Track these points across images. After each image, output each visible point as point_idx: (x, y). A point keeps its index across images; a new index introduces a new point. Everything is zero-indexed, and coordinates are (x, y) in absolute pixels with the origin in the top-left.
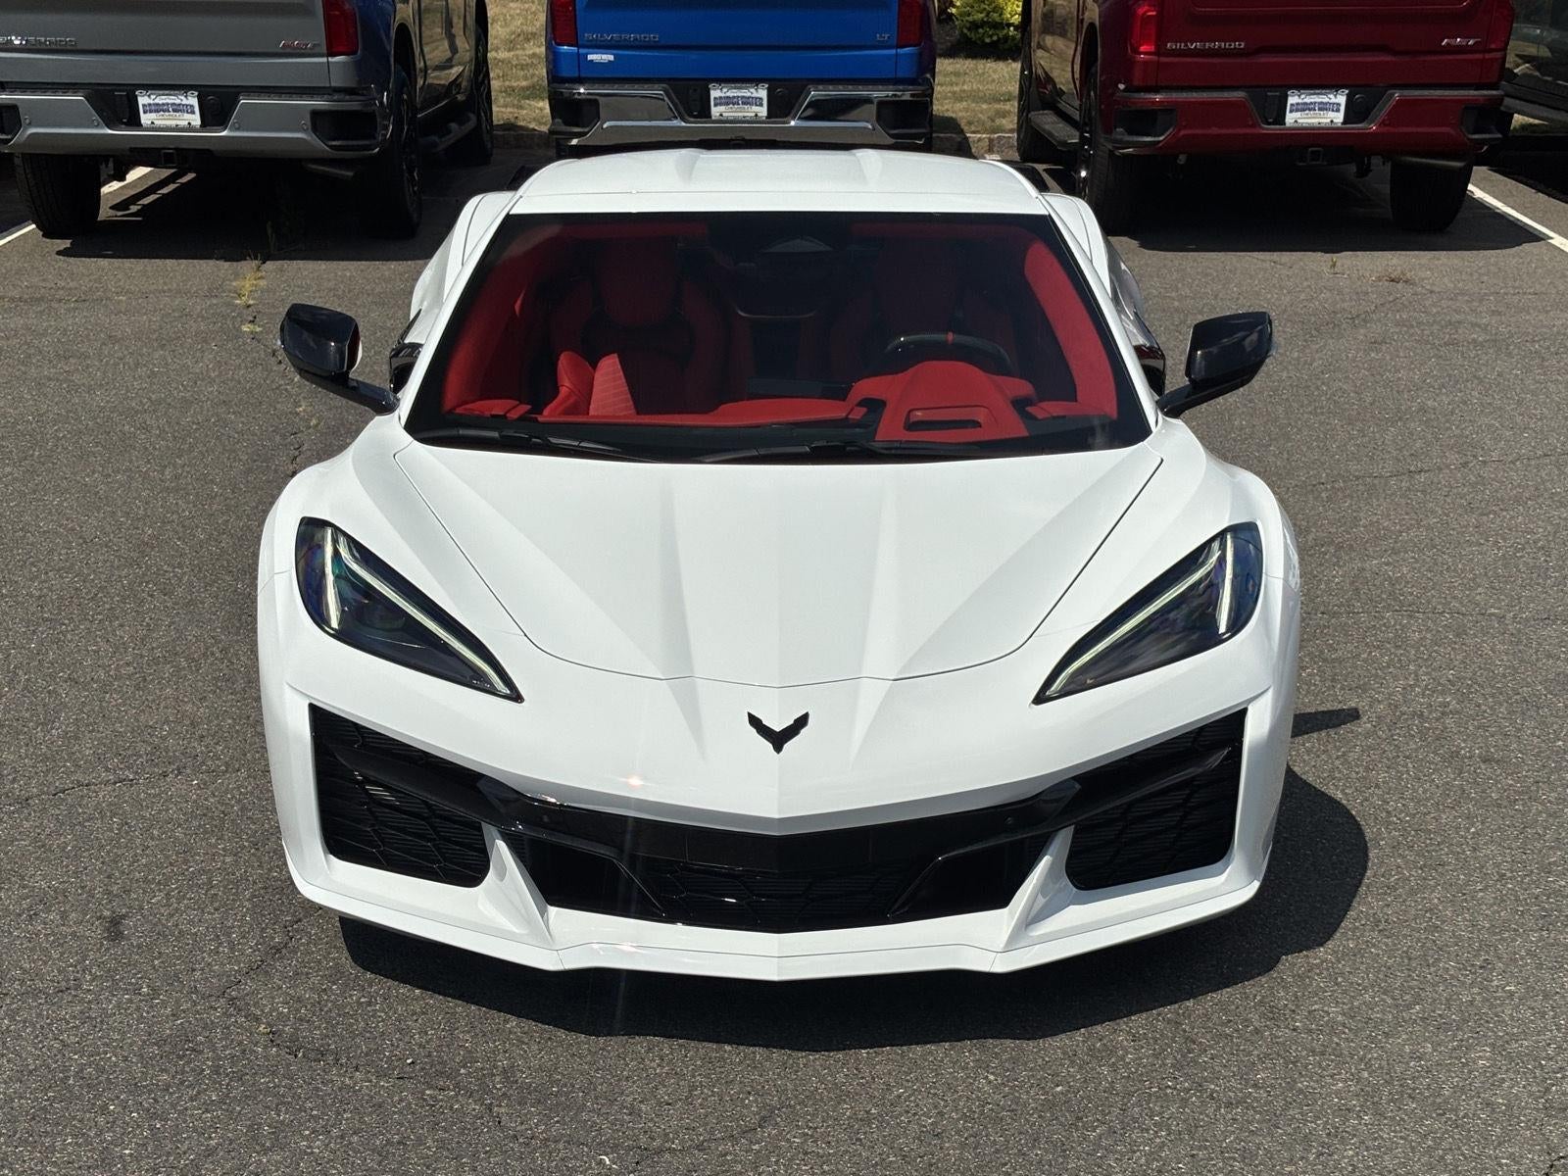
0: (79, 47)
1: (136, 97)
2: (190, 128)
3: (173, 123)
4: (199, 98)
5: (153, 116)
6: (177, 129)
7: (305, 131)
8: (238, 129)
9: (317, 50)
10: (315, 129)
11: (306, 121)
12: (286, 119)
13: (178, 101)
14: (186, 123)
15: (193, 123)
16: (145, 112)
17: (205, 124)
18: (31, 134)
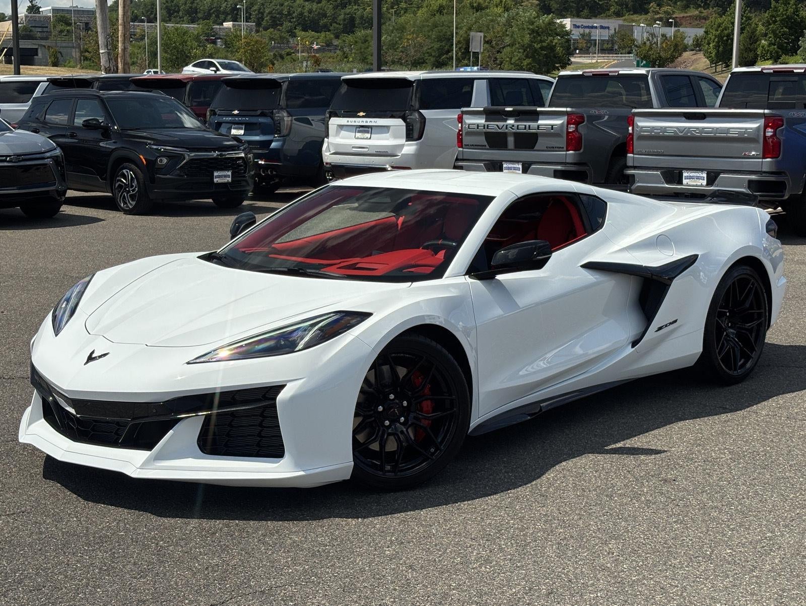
0: (665, 153)
1: (683, 173)
2: (702, 185)
3: (695, 184)
4: (707, 174)
5: (688, 180)
6: (696, 186)
7: (745, 188)
8: (717, 186)
9: (759, 156)
10: (749, 187)
11: (746, 184)
12: (738, 183)
13: (698, 175)
14: (700, 184)
15: (703, 184)
16: (685, 179)
17: (708, 184)
18: (638, 186)
